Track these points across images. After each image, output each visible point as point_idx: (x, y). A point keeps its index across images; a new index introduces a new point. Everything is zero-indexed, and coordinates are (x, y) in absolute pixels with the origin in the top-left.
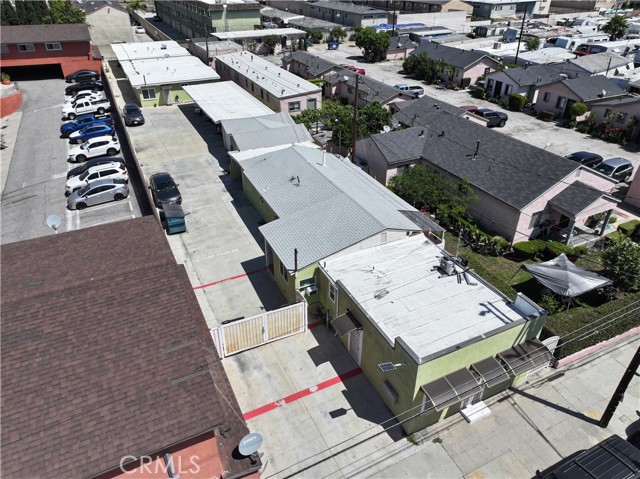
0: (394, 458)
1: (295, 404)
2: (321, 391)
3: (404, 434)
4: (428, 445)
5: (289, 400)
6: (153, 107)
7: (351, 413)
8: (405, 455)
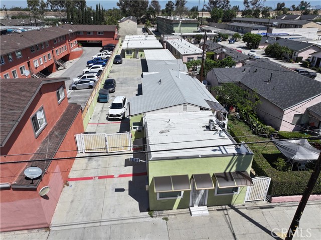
0: (135, 220)
1: (102, 180)
2: (119, 178)
3: (148, 210)
4: (158, 220)
5: (100, 178)
6: (130, 59)
7: (127, 192)
8: (141, 220)
